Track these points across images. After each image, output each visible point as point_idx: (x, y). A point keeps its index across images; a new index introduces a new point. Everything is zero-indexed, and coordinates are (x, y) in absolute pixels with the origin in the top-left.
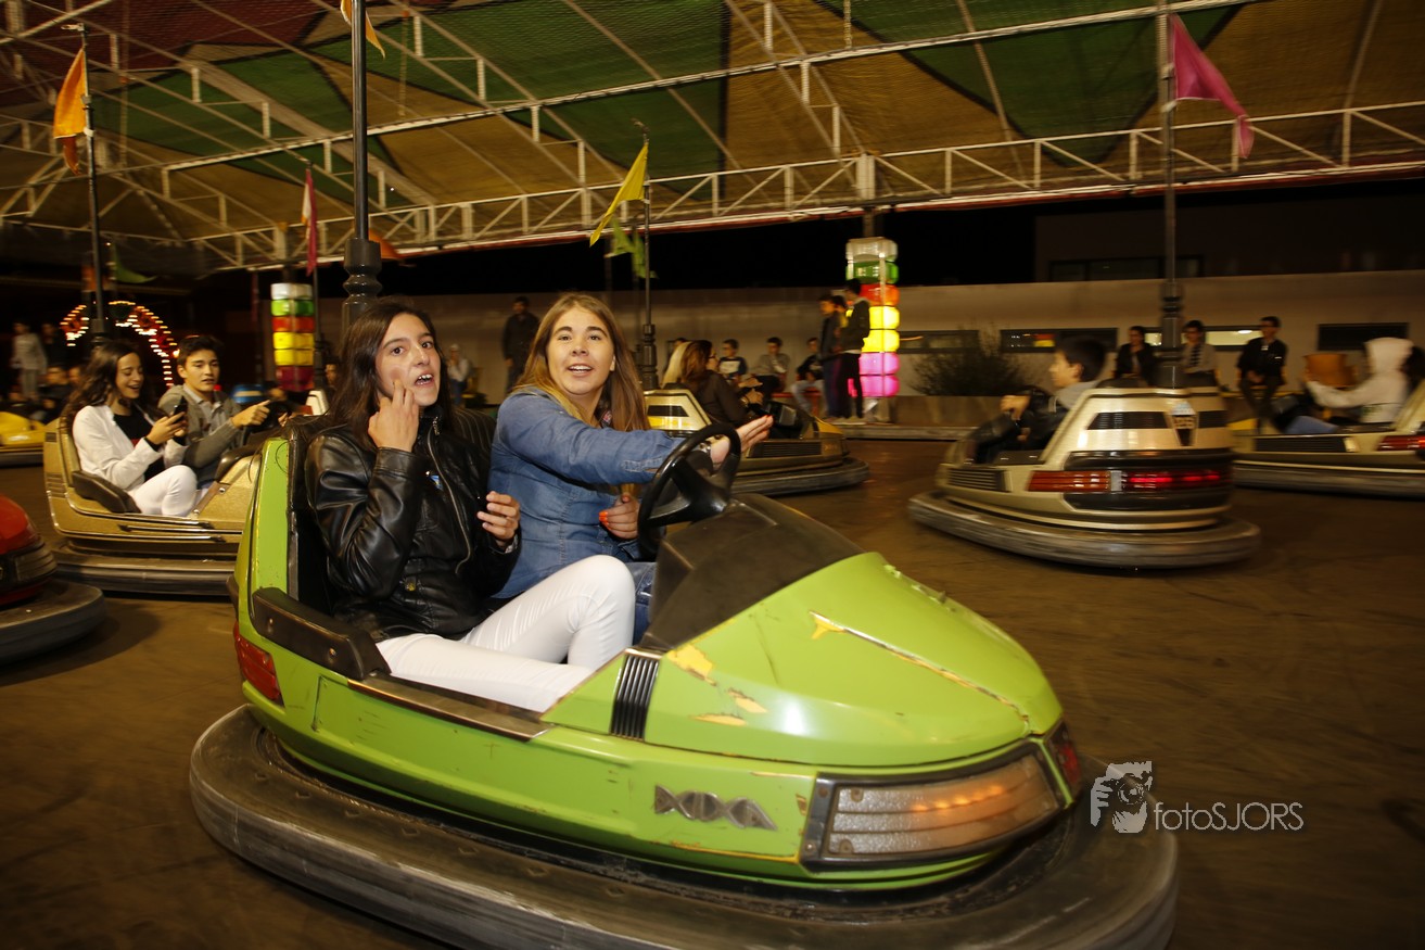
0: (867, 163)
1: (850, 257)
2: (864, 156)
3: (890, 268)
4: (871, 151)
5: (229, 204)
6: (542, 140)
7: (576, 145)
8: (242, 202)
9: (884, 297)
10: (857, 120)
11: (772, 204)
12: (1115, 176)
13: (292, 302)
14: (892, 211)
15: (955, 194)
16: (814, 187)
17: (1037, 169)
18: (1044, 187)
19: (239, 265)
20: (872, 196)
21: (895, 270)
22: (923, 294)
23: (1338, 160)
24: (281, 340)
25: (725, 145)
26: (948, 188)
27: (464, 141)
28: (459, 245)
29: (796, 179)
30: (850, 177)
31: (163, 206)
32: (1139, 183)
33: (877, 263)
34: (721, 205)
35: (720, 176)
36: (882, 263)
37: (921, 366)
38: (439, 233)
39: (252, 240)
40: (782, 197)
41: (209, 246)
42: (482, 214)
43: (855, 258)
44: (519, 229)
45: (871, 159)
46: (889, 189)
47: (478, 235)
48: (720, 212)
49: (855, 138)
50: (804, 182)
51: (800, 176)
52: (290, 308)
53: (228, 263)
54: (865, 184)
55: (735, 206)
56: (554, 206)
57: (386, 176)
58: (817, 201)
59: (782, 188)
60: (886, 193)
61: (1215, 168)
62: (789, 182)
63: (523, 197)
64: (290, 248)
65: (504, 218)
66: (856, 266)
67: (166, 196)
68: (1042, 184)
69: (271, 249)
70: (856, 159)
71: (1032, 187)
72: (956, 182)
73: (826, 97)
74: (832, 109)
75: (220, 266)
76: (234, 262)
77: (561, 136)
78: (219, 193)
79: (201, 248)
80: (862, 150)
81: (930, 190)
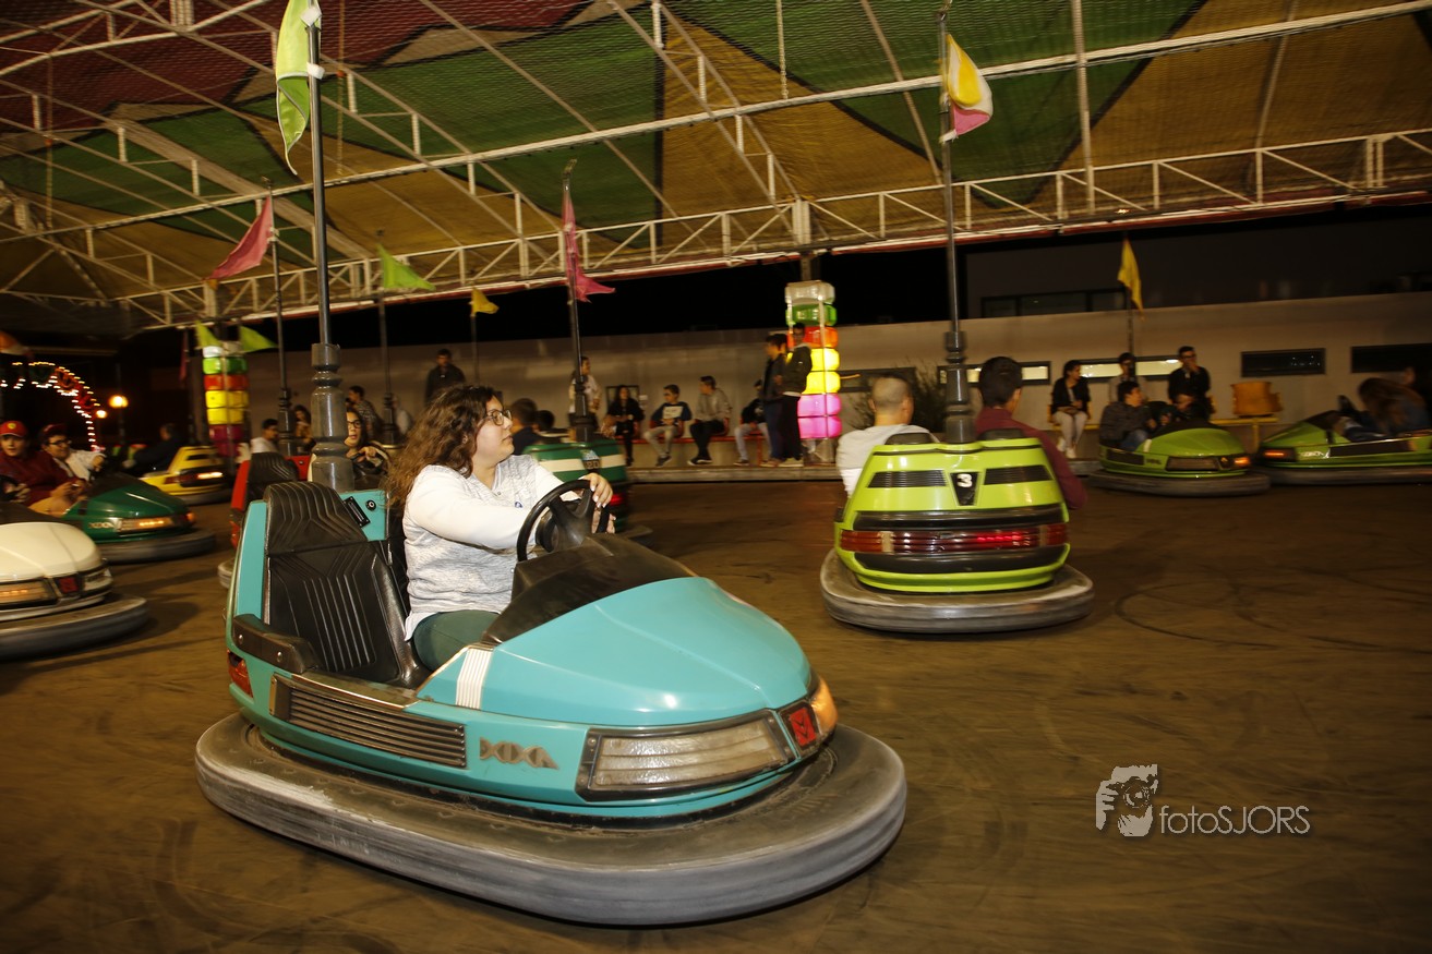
0: (802, 208)
1: (789, 301)
2: (799, 201)
3: (829, 310)
4: (805, 197)
5: (156, 262)
6: (478, 193)
7: (513, 197)
8: (170, 260)
9: (824, 339)
10: (791, 167)
11: (708, 250)
12: (1043, 216)
13: (224, 359)
14: (828, 254)
15: (889, 236)
16: (750, 234)
17: (968, 211)
18: (975, 228)
19: (168, 323)
20: (808, 241)
21: (833, 312)
22: (861, 333)
23: (1253, 198)
24: (213, 398)
25: (661, 193)
26: (883, 231)
27: (400, 196)
28: (395, 299)
29: (733, 227)
30: (787, 224)
31: (87, 267)
32: (1065, 222)
33: (816, 306)
34: (658, 252)
35: (657, 225)
36: (821, 306)
37: (861, 405)
38: (375, 286)
39: (180, 298)
40: (719, 243)
41: (136, 305)
43: (793, 302)
44: (457, 281)
45: (806, 204)
46: (825, 234)
48: (659, 259)
49: (790, 185)
50: (741, 229)
51: (736, 223)
52: (222, 366)
53: (155, 322)
54: (801, 229)
55: (673, 253)
56: (492, 258)
58: (754, 247)
59: (720, 235)
60: (823, 237)
61: (1138, 206)
62: (726, 228)
63: (460, 249)
64: (221, 305)
65: (441, 271)
66: (794, 310)
67: (91, 256)
68: (973, 225)
69: (202, 307)
70: (793, 204)
71: (964, 228)
72: (889, 223)
73: (760, 145)
74: (766, 157)
75: (148, 325)
76: (162, 321)
77: (497, 188)
78: (145, 252)
79: (127, 308)
80: (797, 196)
81: (864, 233)
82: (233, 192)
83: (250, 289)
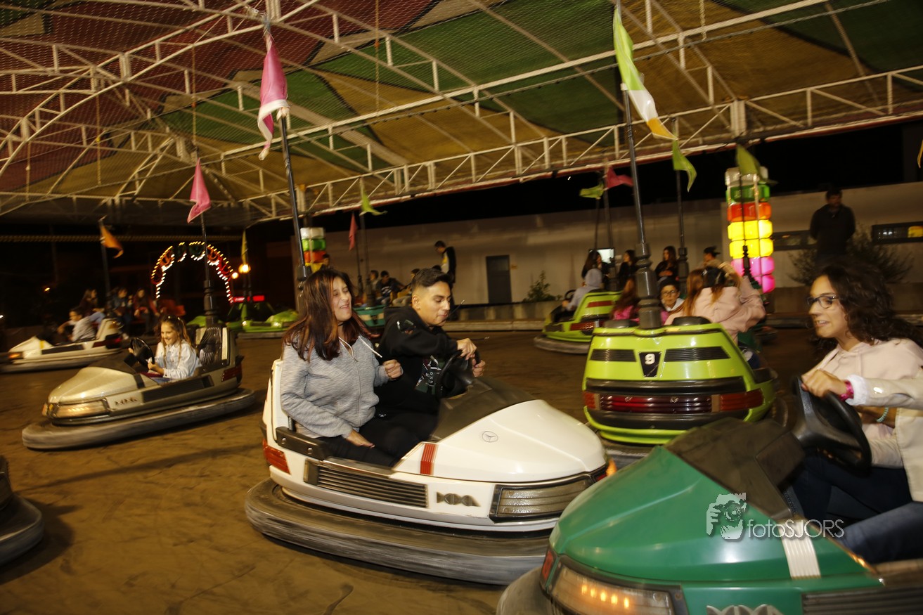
0: (738, 107)
1: (728, 182)
2: (736, 102)
3: (762, 188)
4: (741, 97)
5: (265, 176)
6: (481, 115)
7: (508, 114)
8: (274, 173)
9: (759, 211)
10: (727, 74)
11: (662, 145)
13: (312, 240)
14: (763, 142)
15: (815, 125)
16: (696, 129)
17: (890, 96)
18: (896, 112)
19: (274, 217)
20: (744, 132)
21: (767, 190)
26: (810, 121)
28: (426, 194)
29: (680, 124)
30: (723, 118)
31: (221, 180)
33: (752, 186)
34: (621, 148)
35: (618, 128)
36: (756, 186)
38: (412, 185)
39: (283, 199)
41: (253, 204)
42: (442, 170)
43: (731, 184)
44: (469, 178)
45: (742, 104)
46: (759, 124)
47: (440, 184)
48: (621, 154)
49: (727, 89)
50: (688, 125)
51: (684, 122)
52: (308, 245)
53: (264, 215)
54: (738, 124)
55: (633, 149)
56: (494, 161)
57: (372, 147)
60: (758, 127)
62: (675, 127)
63: (471, 155)
64: (308, 202)
65: (458, 171)
66: (733, 189)
67: (224, 173)
68: (893, 110)
69: (296, 204)
70: (728, 105)
71: (886, 113)
72: (816, 113)
73: (701, 61)
74: (706, 69)
75: (261, 218)
76: (269, 215)
77: (497, 109)
78: (258, 168)
79: (247, 206)
80: (734, 98)
81: (793, 123)
82: (313, 125)
83: (327, 189)
